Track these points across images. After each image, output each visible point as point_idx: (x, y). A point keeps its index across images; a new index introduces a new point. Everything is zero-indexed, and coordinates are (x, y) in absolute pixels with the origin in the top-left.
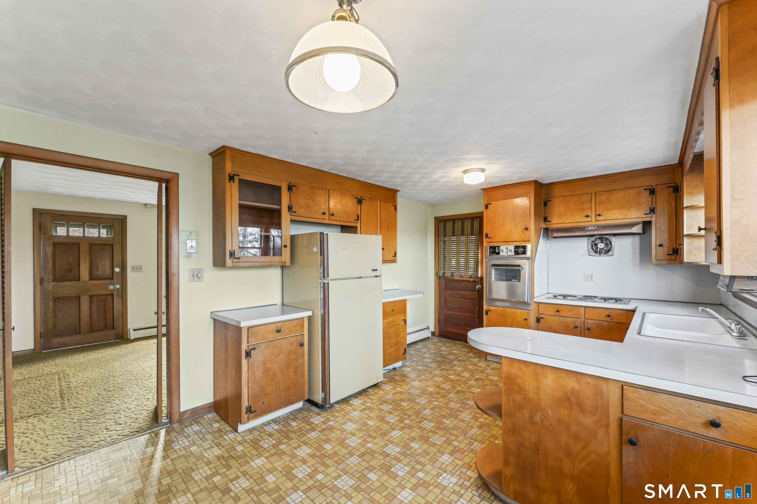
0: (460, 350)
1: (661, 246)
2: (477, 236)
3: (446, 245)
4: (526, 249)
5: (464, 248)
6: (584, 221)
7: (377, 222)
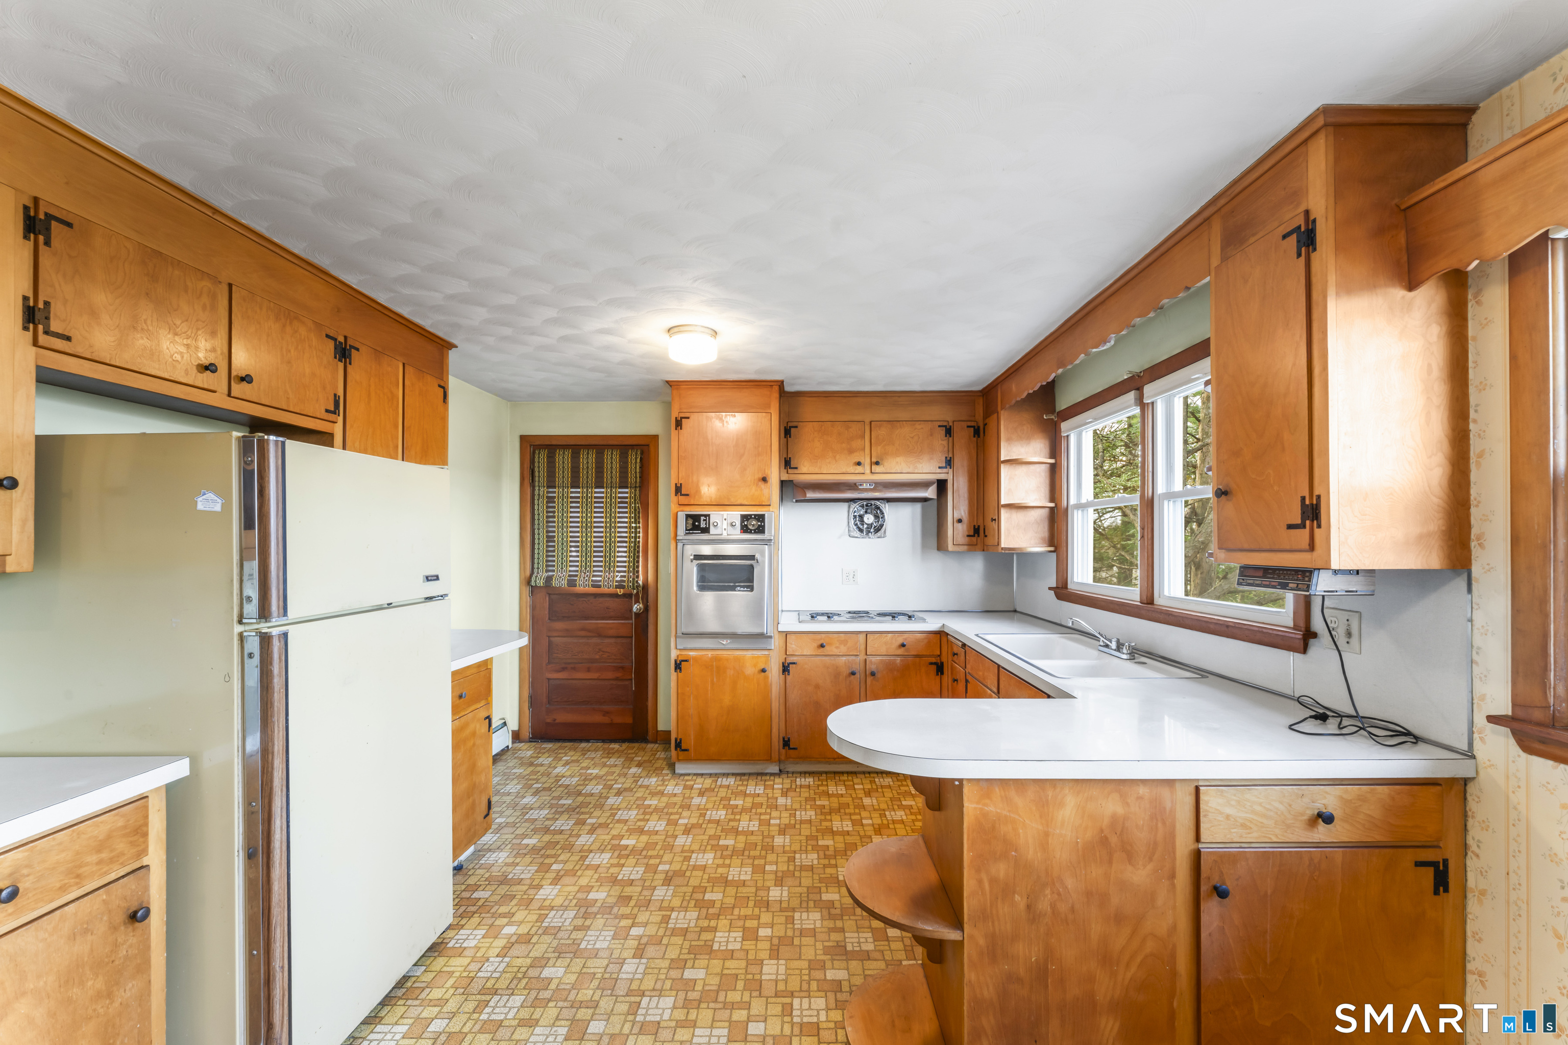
0: (604, 765)
1: (960, 521)
2: (635, 490)
3: (554, 507)
4: (763, 521)
5: (602, 517)
6: (853, 471)
7: (396, 427)
